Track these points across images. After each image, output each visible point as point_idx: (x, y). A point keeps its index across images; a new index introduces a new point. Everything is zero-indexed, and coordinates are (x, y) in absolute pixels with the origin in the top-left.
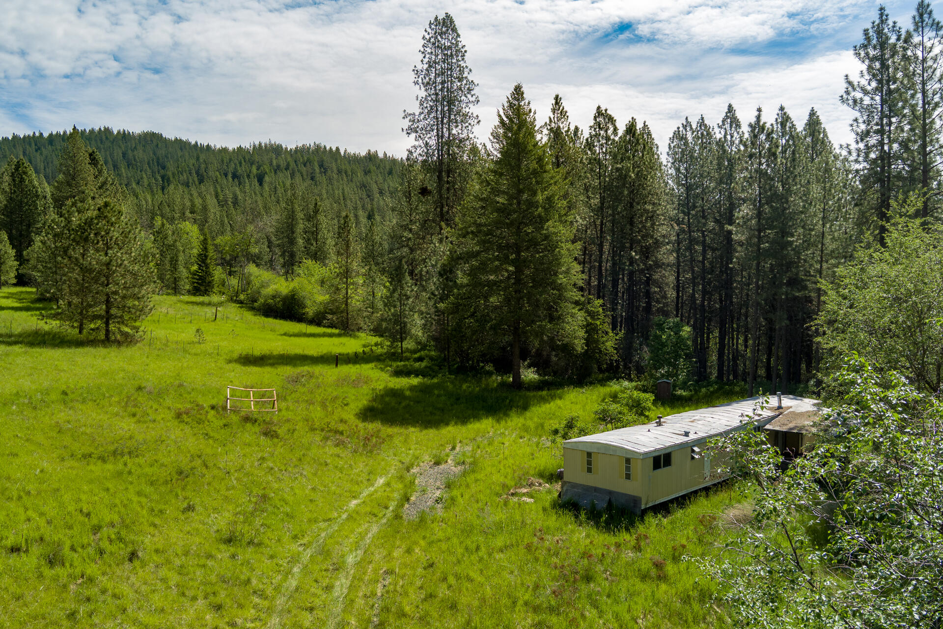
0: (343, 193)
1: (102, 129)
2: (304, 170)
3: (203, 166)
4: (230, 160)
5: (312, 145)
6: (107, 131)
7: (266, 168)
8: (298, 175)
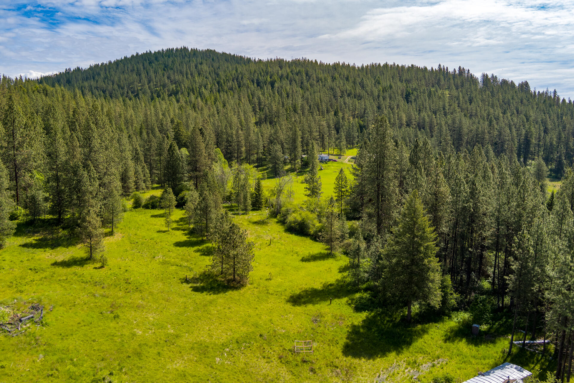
0: (320, 98)
1: (182, 48)
2: (297, 78)
3: (240, 76)
4: (255, 71)
5: (301, 59)
6: (185, 49)
7: (276, 77)
8: (293, 82)
